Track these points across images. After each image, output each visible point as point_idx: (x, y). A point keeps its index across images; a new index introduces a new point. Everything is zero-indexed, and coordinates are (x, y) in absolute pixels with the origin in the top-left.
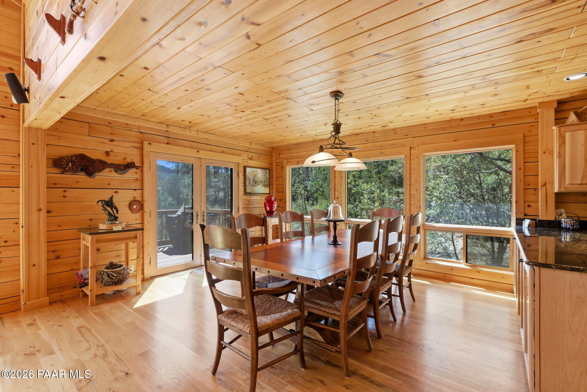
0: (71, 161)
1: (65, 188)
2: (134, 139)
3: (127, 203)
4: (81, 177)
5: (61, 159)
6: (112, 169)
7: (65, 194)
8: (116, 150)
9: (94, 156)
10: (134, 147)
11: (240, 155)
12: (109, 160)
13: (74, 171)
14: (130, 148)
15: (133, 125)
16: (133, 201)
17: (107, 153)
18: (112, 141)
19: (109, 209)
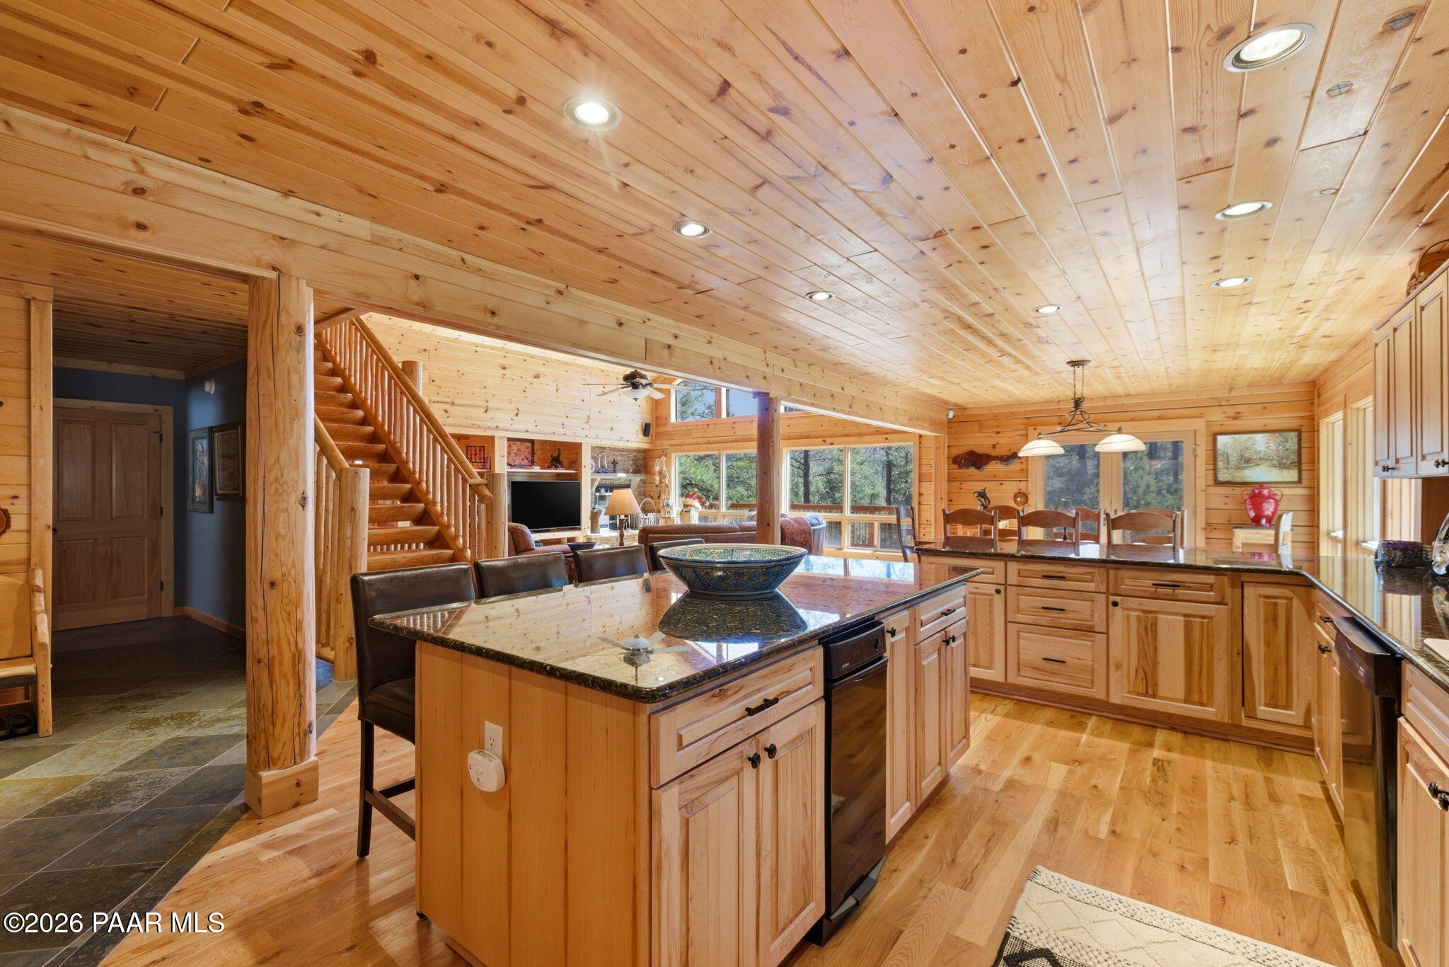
0: (965, 458)
1: (962, 481)
2: (1020, 427)
3: (1012, 495)
4: (972, 470)
5: (958, 456)
6: (999, 462)
7: (962, 486)
8: (1002, 441)
9: (980, 451)
10: (1021, 435)
11: (1201, 416)
12: (992, 453)
13: (967, 466)
14: (1016, 437)
15: (1017, 413)
16: (1019, 493)
17: (994, 446)
18: (998, 433)
19: (982, 500)
